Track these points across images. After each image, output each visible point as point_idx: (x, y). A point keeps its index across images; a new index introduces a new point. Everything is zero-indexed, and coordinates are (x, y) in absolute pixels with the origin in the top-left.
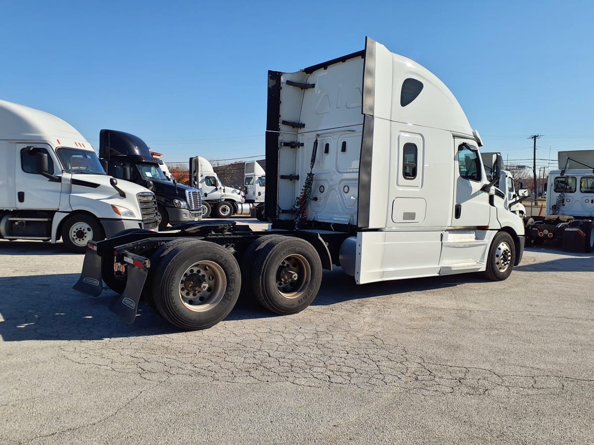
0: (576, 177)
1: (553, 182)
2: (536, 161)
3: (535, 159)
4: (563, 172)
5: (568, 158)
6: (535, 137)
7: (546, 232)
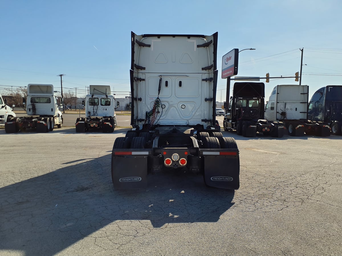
0: (99, 98)
1: (88, 100)
2: (63, 89)
3: (62, 88)
4: (92, 96)
5: (94, 89)
6: (61, 75)
7: (94, 124)
